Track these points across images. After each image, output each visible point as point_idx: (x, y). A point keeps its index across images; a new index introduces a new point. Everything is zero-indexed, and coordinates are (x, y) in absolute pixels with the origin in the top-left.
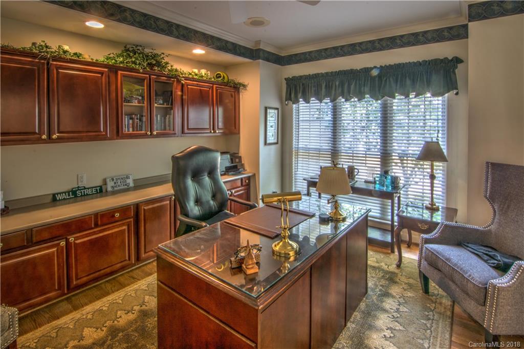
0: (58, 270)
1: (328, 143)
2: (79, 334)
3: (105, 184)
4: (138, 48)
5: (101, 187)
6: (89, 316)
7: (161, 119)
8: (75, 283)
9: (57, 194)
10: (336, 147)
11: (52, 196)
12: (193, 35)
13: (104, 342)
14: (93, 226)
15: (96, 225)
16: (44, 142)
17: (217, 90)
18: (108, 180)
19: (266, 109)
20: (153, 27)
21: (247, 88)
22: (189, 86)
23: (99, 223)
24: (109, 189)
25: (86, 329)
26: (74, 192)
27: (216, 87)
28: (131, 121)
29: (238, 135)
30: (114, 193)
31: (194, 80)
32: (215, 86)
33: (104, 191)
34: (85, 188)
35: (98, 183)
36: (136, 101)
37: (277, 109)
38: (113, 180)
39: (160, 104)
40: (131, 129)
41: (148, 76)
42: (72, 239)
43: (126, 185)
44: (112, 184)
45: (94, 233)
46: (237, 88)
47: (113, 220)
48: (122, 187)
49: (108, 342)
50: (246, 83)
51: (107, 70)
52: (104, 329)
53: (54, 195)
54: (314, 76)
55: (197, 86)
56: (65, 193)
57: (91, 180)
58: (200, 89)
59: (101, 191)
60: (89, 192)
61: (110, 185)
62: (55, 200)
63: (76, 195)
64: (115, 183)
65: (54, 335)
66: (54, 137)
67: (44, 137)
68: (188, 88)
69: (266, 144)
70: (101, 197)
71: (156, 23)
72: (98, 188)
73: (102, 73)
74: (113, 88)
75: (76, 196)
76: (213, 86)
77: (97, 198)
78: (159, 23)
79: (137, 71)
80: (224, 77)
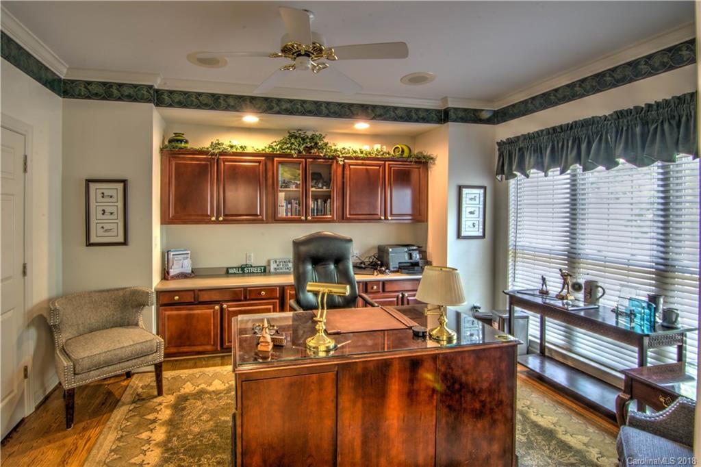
0: (214, 329)
1: (565, 241)
2: (210, 381)
3: (269, 265)
4: (300, 132)
5: (265, 267)
6: (225, 373)
7: (321, 203)
8: (227, 344)
9: (230, 268)
10: (575, 249)
11: (225, 269)
12: (347, 110)
13: (220, 393)
14: (243, 298)
15: (246, 299)
16: (214, 222)
17: (390, 168)
18: (272, 262)
19: (460, 188)
20: (300, 111)
21: (436, 162)
22: (351, 167)
23: (248, 297)
24: (272, 270)
25: (217, 380)
26: (243, 269)
27: (389, 164)
28: (289, 206)
29: (426, 223)
30: (276, 274)
31: (357, 158)
32: (387, 163)
33: (267, 271)
34: (252, 267)
35: (264, 263)
36: (294, 186)
37: (485, 188)
38: (276, 262)
39: (319, 188)
40: (289, 214)
41: (304, 160)
42: (225, 306)
43: (288, 269)
44: (275, 266)
45: (243, 305)
46: (424, 163)
47: (259, 297)
48: (284, 270)
49: (222, 395)
50: (434, 156)
51: (263, 158)
52: (227, 385)
53: (227, 269)
54: (536, 135)
55: (362, 165)
56: (236, 268)
57: (257, 260)
58: (366, 169)
59: (265, 271)
60: (254, 270)
61: (273, 266)
62: (227, 273)
63: (244, 270)
64: (278, 265)
65: (197, 376)
66: (221, 219)
67: (214, 219)
68: (350, 169)
69: (459, 236)
70: (265, 275)
71: (303, 107)
72: (263, 268)
73: (259, 162)
74: (270, 174)
75: (244, 272)
76: (385, 164)
77: (261, 275)
78: (306, 106)
79: (290, 156)
80: (403, 151)
